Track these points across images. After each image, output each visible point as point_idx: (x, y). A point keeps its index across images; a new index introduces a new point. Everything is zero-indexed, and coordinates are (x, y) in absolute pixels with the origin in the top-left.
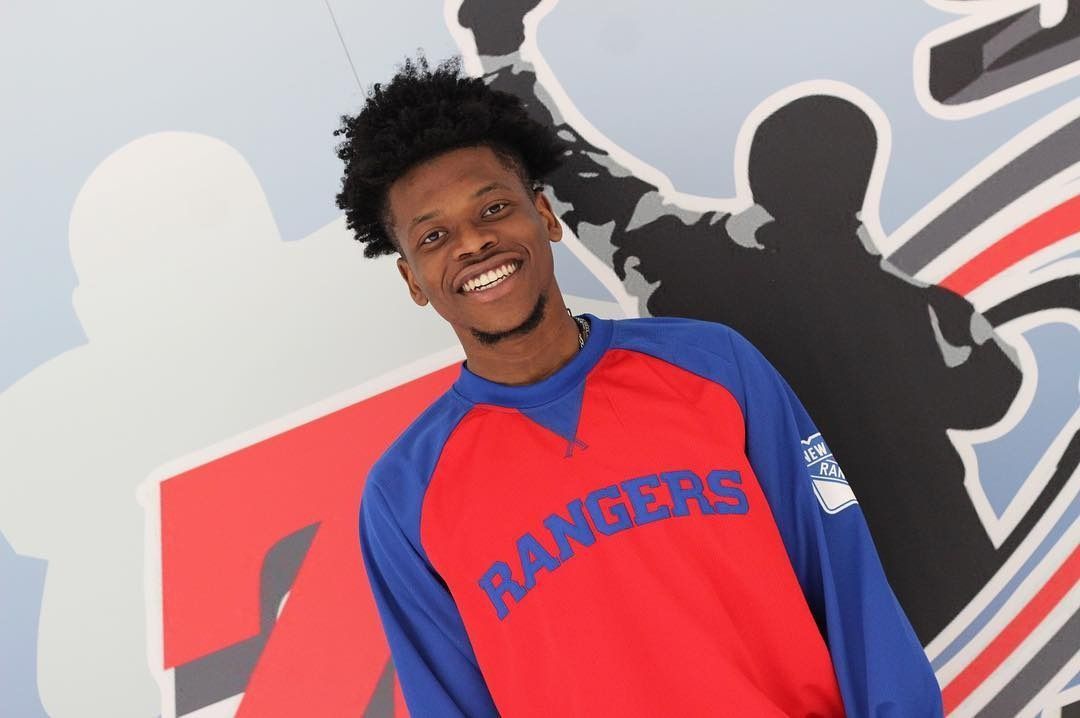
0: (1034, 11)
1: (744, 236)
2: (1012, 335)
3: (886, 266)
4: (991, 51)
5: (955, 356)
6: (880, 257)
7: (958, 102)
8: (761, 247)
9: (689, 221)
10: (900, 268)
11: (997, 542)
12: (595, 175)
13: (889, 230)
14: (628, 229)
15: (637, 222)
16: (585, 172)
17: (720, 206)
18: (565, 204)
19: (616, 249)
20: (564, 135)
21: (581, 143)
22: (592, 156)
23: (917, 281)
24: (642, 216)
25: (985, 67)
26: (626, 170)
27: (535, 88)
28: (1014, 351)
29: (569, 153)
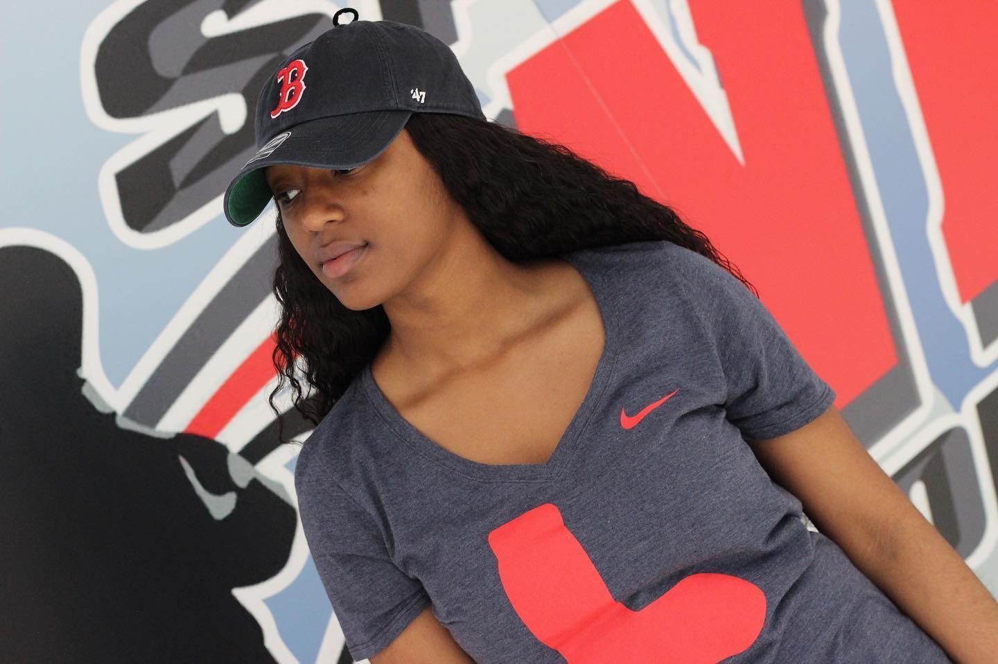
0: (213, 118)
2: (274, 469)
3: (124, 423)
4: (180, 167)
5: (221, 506)
6: (114, 414)
7: (158, 228)
10: (139, 422)
13: (117, 383)
23: (159, 432)
25: (177, 184)
28: (281, 486)
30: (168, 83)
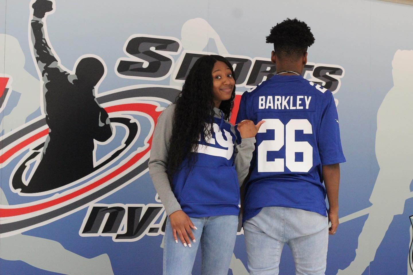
0: (142, 63)
1: (71, 80)
2: (114, 125)
3: (95, 100)
4: (132, 67)
6: (95, 97)
7: (122, 74)
8: (73, 84)
9: (61, 71)
10: (98, 101)
11: (94, 167)
12: (46, 52)
13: (99, 93)
14: (48, 67)
15: (51, 66)
16: (45, 50)
17: (68, 71)
18: (38, 55)
19: (44, 70)
20: (43, 41)
21: (46, 44)
22: (48, 48)
23: (100, 106)
24: (52, 65)
25: (129, 69)
26: (53, 54)
27: (42, 28)
28: (113, 129)
29: (43, 45)
30: (139, 53)
